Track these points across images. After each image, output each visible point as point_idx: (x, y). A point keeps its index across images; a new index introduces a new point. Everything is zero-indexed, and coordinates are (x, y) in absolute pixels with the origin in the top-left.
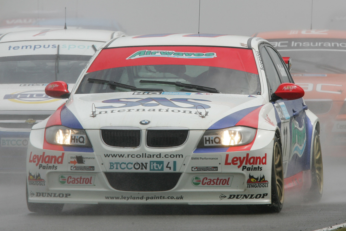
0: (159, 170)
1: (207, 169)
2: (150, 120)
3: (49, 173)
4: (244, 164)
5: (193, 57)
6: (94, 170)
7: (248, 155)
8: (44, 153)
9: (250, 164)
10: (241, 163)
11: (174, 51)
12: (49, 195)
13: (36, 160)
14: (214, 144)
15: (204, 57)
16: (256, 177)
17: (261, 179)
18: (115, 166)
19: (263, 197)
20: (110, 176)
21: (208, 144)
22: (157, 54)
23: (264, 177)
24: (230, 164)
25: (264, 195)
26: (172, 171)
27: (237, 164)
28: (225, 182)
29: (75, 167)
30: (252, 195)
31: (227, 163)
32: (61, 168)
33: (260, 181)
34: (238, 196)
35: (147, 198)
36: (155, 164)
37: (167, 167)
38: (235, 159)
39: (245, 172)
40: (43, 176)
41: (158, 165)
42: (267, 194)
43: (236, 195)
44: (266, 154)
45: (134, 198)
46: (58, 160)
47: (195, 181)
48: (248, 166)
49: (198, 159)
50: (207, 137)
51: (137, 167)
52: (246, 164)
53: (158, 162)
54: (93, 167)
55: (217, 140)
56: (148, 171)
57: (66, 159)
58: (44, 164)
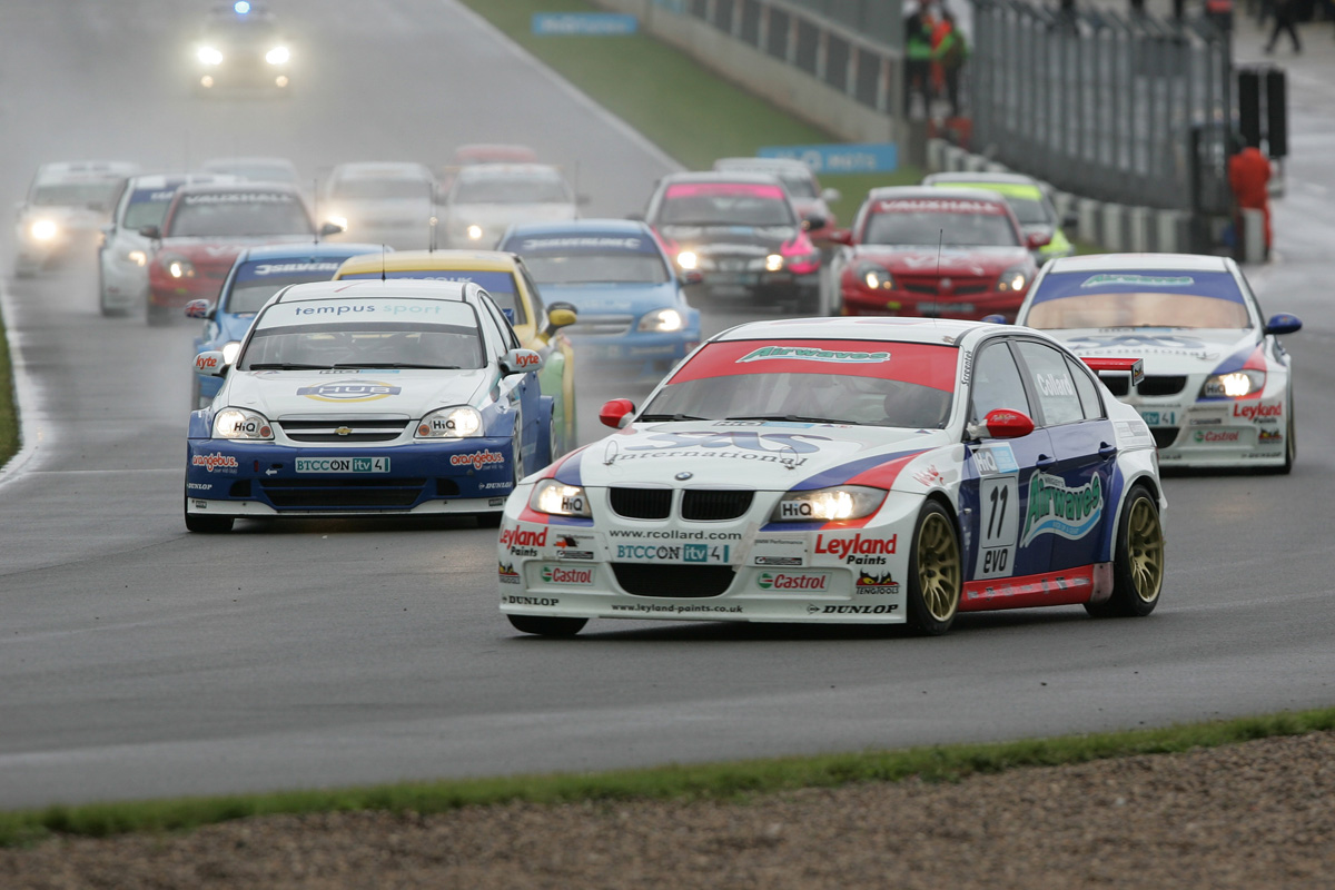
0: (698, 560)
1: (782, 561)
2: (692, 472)
3: (526, 562)
4: (850, 553)
5: (849, 360)
6: (592, 558)
7: (858, 536)
8: (518, 527)
9: (863, 552)
10: (846, 549)
11: (820, 350)
12: (528, 601)
13: (507, 539)
14: (800, 516)
15: (867, 360)
16: (874, 576)
17: (884, 579)
18: (626, 551)
19: (889, 611)
20: (619, 569)
21: (788, 516)
22: (790, 354)
23: (889, 576)
24: (824, 551)
25: (890, 607)
26: (721, 562)
27: (837, 552)
28: (818, 584)
29: (564, 552)
30: (867, 608)
31: (818, 550)
32: (542, 553)
33: (881, 584)
34: (841, 607)
35: (681, 610)
36: (693, 550)
37: (713, 555)
38: (834, 544)
39: (852, 566)
40: (517, 568)
41: (698, 552)
42: (896, 606)
43: (837, 605)
44: (895, 536)
45: (658, 609)
46: (538, 539)
47: (762, 581)
48: (859, 555)
49: (766, 542)
50: (787, 503)
51: (662, 554)
52: (855, 552)
53: (697, 547)
54: (591, 553)
55: (805, 509)
56: (680, 561)
57: (551, 538)
58: (518, 547)
